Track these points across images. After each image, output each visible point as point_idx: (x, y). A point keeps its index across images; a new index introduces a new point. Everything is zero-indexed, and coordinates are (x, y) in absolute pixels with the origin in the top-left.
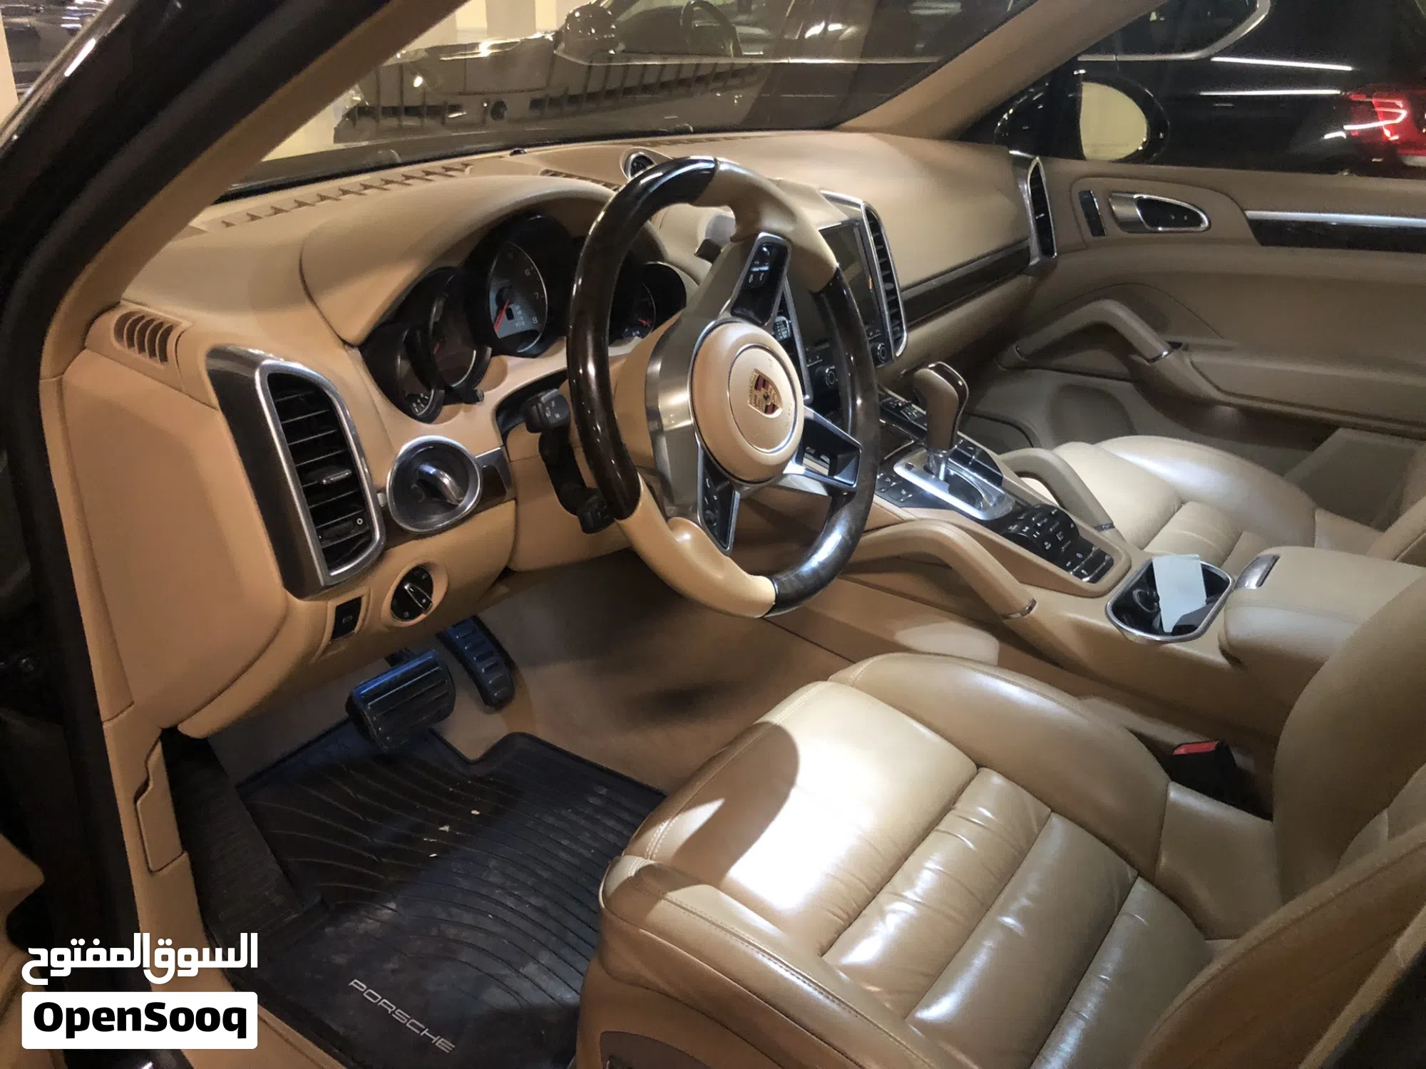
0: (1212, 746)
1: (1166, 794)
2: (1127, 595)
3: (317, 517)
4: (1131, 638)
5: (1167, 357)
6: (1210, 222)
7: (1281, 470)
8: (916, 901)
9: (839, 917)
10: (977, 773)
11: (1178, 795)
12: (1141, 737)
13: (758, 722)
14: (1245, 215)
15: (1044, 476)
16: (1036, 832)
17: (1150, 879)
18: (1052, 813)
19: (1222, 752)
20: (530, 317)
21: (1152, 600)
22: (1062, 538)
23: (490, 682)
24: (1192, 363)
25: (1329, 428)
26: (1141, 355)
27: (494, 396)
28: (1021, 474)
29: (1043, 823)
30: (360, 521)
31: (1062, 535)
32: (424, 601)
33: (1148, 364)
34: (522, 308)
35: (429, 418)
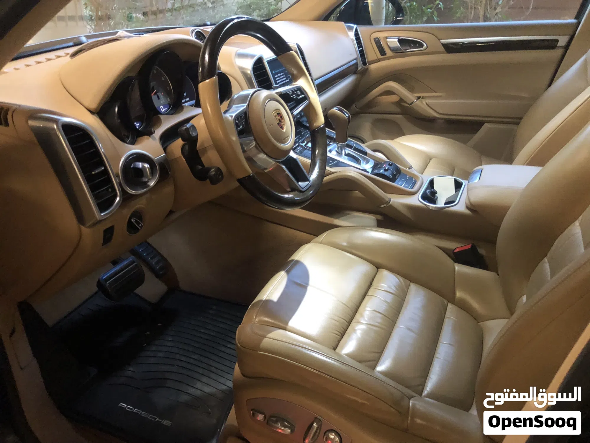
0: (469, 246)
1: (454, 269)
2: (425, 193)
3: (92, 189)
4: (431, 208)
5: (416, 102)
6: (427, 46)
7: (465, 142)
8: (366, 324)
9: (338, 335)
10: (378, 272)
11: (458, 267)
12: (441, 248)
13: (289, 260)
14: (440, 41)
15: (383, 151)
16: (406, 291)
17: (453, 303)
18: (411, 283)
19: (474, 248)
20: (167, 98)
21: (434, 193)
22: (396, 173)
23: (158, 268)
24: (426, 104)
25: (480, 124)
26: (405, 102)
27: (159, 132)
28: (375, 151)
29: (408, 287)
30: (110, 190)
31: (395, 172)
32: (140, 225)
33: (409, 106)
34: (163, 95)
35: (133, 143)
